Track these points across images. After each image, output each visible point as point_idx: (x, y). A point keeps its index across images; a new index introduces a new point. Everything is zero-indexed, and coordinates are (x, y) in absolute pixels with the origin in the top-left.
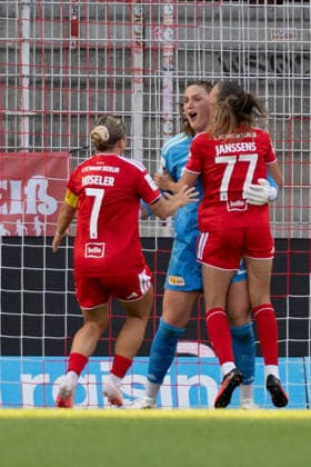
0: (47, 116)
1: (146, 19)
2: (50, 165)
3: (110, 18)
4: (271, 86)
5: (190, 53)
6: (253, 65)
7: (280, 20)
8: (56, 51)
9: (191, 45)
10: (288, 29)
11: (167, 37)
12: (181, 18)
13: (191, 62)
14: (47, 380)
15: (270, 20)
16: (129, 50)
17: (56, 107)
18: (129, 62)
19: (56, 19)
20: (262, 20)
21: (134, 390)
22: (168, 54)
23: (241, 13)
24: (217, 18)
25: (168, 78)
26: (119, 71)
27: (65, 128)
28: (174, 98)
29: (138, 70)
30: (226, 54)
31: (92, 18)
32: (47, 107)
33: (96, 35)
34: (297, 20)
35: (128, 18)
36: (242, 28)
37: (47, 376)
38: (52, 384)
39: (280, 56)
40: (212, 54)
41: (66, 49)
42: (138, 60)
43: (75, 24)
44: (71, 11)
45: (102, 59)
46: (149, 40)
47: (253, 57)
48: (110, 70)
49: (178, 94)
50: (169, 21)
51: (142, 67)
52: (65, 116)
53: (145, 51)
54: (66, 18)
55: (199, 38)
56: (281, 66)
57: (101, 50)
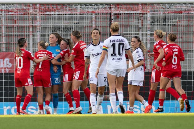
0: (9, 43)
1: (33, 19)
2: (10, 55)
3: (24, 19)
4: (64, 35)
5: (44, 27)
6: (59, 30)
7: (66, 19)
8: (11, 27)
9: (44, 26)
10: (68, 21)
11: (38, 24)
12: (41, 19)
13: (44, 29)
14: (10, 108)
15: (63, 19)
16: (29, 27)
17: (11, 41)
18: (29, 30)
19: (11, 20)
20: (61, 19)
21: (31, 110)
22: (38, 28)
23: (56, 18)
24: (50, 19)
25: (38, 34)
26: (26, 32)
27: (13, 46)
28: (40, 39)
29: (31, 32)
30: (53, 28)
31: (20, 19)
32: (9, 41)
33: (21, 23)
34: (70, 19)
35: (28, 19)
36: (56, 21)
37: (10, 107)
38: (11, 109)
39: (66, 28)
40: (49, 28)
41: (13, 27)
42: (31, 29)
43: (15, 21)
44: (14, 18)
45: (22, 29)
46: (34, 24)
47: (59, 28)
48: (24, 32)
49: (41, 38)
50: (38, 20)
51: (32, 31)
52: (13, 43)
53: (33, 27)
54: (13, 19)
55: (46, 24)
56: (66, 30)
57: (22, 27)
